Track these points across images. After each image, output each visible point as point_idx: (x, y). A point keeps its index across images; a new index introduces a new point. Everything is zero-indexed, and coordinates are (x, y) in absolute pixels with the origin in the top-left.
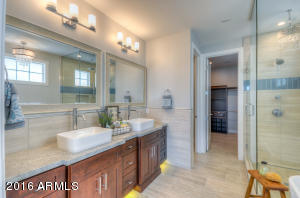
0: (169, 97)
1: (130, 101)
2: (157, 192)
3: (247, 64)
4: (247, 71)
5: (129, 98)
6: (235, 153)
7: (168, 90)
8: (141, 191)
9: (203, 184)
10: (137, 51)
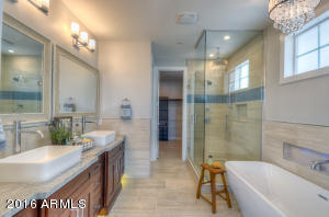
0: (128, 107)
1: (74, 110)
2: (124, 208)
3: (189, 81)
4: (189, 86)
5: (73, 107)
6: (180, 156)
7: (126, 100)
8: (107, 214)
9: (164, 187)
10: (93, 51)
